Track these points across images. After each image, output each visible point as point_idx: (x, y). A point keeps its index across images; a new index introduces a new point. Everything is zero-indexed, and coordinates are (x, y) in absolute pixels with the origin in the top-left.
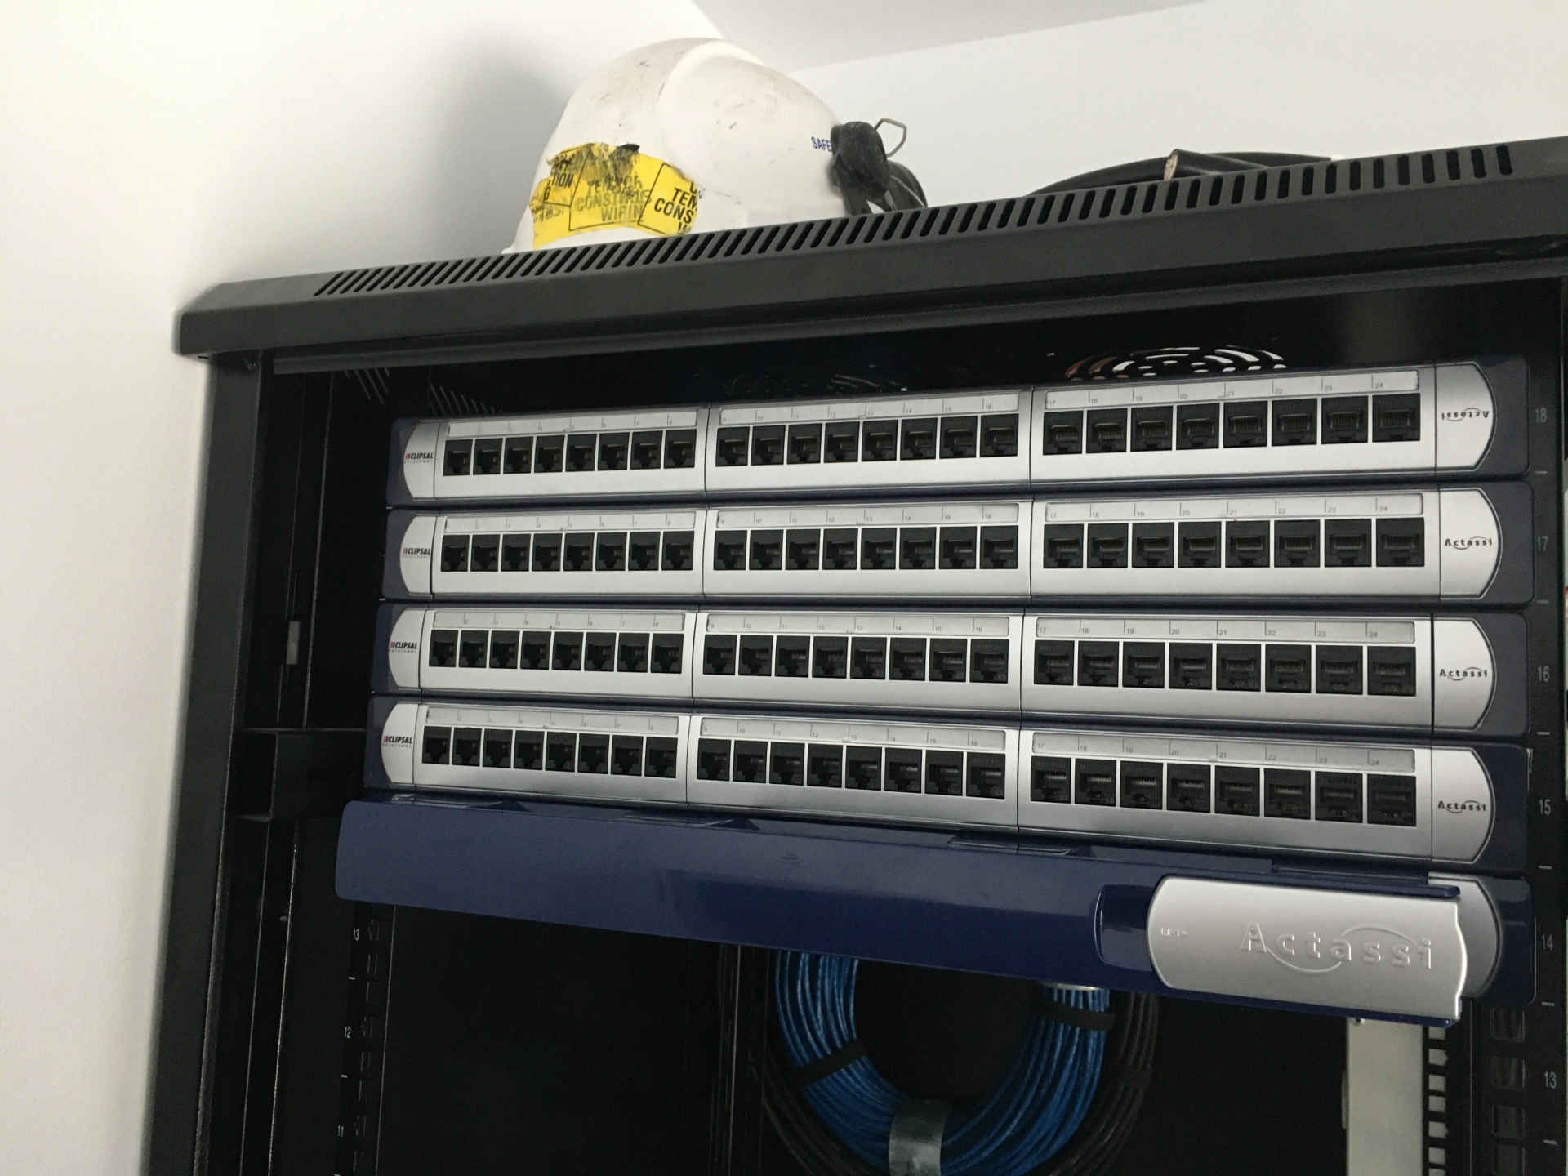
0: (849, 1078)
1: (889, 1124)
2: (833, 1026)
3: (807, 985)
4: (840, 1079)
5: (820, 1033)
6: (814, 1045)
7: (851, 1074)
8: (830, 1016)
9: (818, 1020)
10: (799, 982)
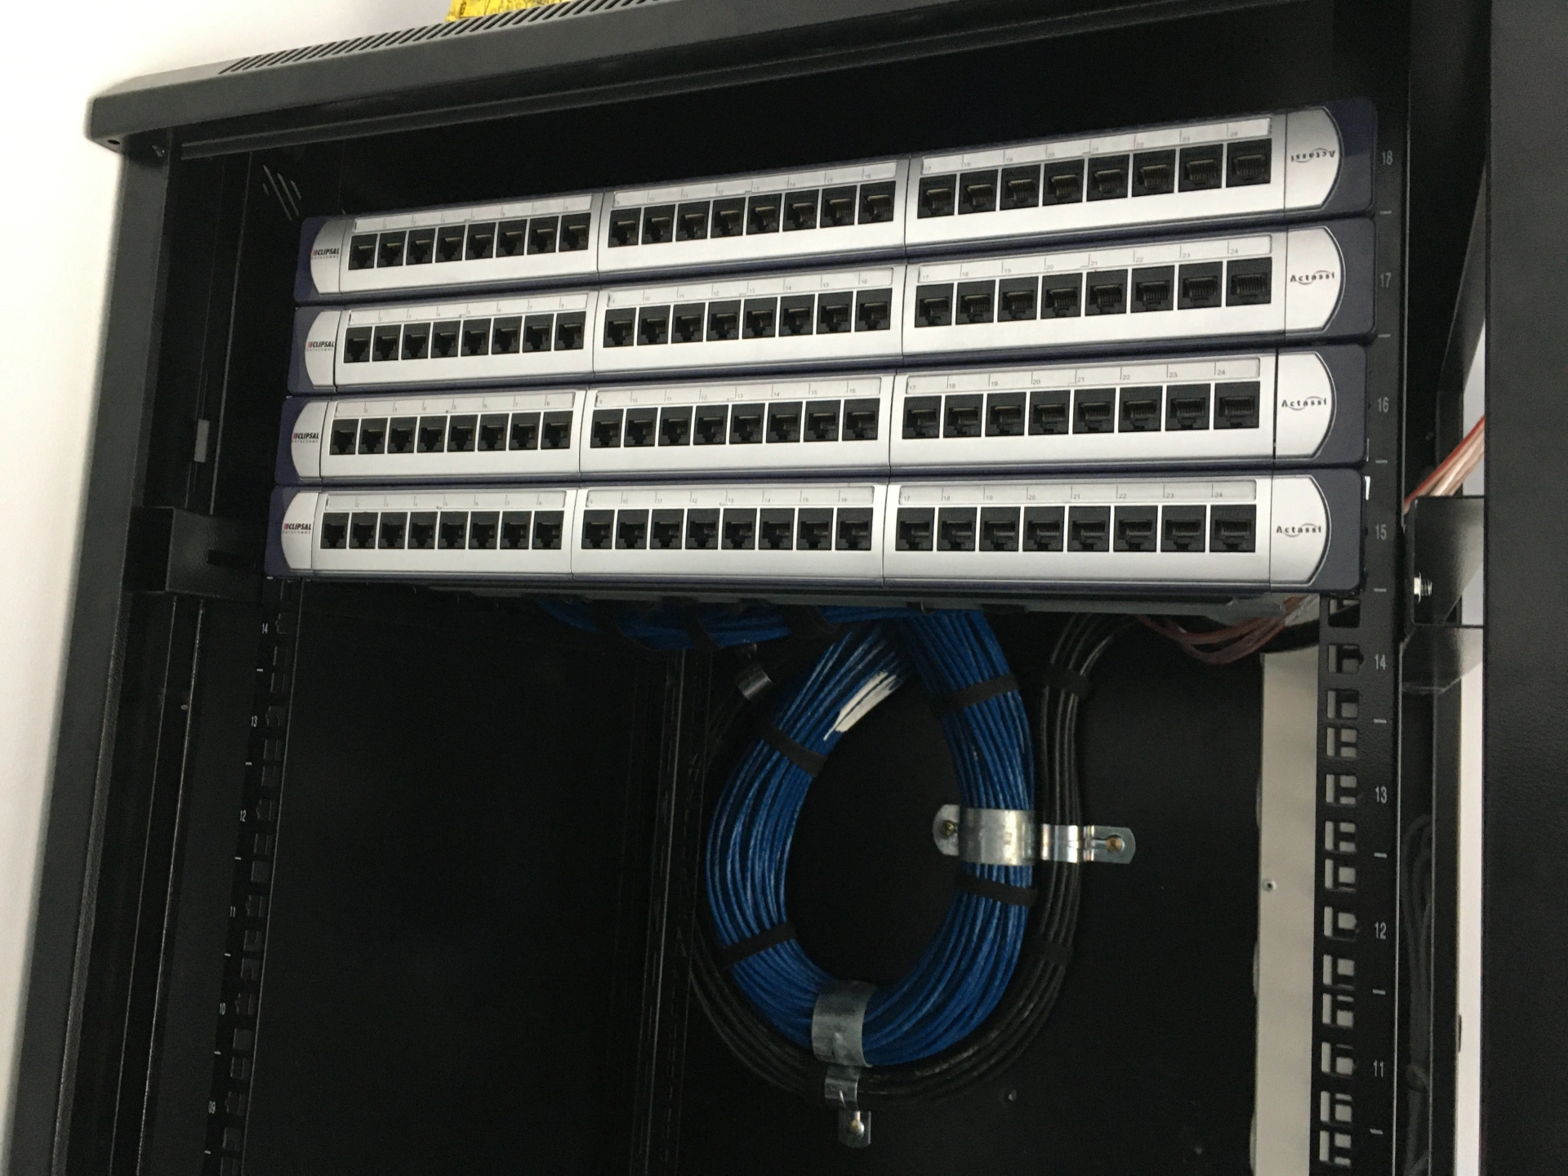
0: (777, 958)
1: (814, 1002)
2: (762, 906)
3: (737, 866)
4: (767, 958)
5: (749, 912)
6: (742, 925)
7: (777, 952)
8: (760, 896)
9: (747, 900)
10: (729, 861)
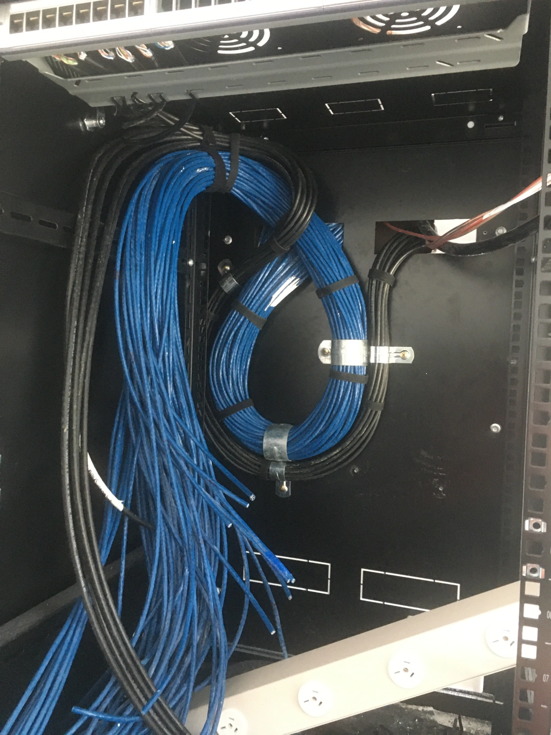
0: (245, 414)
1: (264, 433)
2: (237, 392)
3: (225, 372)
4: (240, 414)
5: (231, 394)
6: (228, 400)
7: (245, 412)
8: (236, 387)
9: (230, 389)
10: (221, 371)
